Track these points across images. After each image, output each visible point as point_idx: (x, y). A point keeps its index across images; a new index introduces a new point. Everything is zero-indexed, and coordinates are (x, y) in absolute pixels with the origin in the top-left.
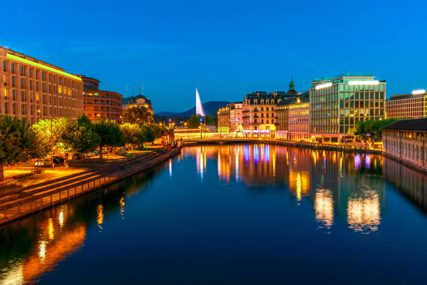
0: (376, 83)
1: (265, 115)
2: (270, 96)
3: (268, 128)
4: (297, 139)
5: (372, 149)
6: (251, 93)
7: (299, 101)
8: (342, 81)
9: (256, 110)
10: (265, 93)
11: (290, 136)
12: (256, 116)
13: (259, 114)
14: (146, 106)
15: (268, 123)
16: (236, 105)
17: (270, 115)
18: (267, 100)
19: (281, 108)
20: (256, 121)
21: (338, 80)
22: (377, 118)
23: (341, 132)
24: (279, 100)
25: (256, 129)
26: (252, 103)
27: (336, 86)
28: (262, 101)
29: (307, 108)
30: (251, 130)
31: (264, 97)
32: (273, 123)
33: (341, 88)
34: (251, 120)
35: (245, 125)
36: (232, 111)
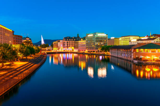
0: (105, 35)
1: (70, 44)
2: (72, 38)
3: (71, 48)
4: (82, 52)
5: (106, 54)
6: (66, 37)
7: (82, 40)
8: (96, 34)
9: (67, 42)
10: (70, 37)
11: (79, 50)
12: (67, 44)
13: (68, 44)
14: (30, 41)
15: (71, 46)
16: (60, 41)
17: (72, 44)
18: (71, 39)
19: (76, 42)
20: (67, 46)
21: (95, 34)
22: (107, 45)
23: (96, 49)
24: (75, 40)
25: (67, 48)
26: (66, 40)
27: (94, 35)
28: (69, 39)
29: (85, 42)
30: (66, 49)
31: (70, 38)
32: (73, 46)
33: (96, 36)
34: (66, 45)
35: (64, 47)
36: (59, 43)
